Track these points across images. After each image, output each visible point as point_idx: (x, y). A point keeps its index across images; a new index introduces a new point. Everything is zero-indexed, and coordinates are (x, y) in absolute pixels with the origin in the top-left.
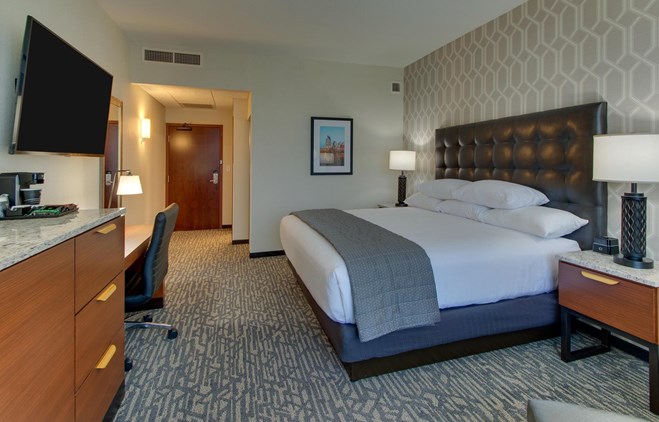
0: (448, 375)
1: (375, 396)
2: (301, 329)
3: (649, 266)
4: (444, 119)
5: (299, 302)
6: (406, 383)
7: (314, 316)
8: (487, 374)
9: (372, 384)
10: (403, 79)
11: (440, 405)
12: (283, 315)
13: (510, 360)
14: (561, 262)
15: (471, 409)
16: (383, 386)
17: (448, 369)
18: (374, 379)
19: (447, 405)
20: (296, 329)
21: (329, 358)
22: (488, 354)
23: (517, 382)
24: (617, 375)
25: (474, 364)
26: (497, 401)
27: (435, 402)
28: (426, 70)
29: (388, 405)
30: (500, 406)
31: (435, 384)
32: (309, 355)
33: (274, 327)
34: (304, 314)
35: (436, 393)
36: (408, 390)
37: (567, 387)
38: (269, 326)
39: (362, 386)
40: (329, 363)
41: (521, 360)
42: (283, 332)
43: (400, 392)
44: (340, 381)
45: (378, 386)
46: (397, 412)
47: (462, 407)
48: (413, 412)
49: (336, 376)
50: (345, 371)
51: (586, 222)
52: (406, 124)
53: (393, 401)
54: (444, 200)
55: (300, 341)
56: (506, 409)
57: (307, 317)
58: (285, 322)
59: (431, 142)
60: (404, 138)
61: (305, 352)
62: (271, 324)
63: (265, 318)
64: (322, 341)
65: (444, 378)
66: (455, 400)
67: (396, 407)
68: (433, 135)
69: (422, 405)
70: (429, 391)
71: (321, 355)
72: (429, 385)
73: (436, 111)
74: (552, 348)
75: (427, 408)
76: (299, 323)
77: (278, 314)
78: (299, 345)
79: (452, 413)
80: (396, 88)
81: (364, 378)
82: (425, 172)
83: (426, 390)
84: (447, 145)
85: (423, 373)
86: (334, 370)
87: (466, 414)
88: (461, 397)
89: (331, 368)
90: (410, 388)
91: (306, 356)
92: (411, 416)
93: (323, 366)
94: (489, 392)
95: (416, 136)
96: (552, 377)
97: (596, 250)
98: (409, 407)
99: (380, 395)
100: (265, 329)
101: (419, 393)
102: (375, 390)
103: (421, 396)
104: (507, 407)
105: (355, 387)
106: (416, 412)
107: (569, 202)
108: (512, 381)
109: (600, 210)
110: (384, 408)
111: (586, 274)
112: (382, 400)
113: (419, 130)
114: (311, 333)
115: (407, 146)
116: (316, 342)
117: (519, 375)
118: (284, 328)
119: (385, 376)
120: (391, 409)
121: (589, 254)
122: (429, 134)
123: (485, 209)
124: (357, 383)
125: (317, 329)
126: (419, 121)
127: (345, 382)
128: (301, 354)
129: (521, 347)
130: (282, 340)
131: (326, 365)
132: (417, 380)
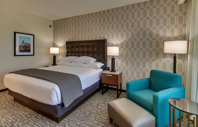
0: (83, 108)
1: (67, 123)
2: (28, 117)
3: (115, 71)
4: (68, 39)
5: (20, 108)
6: (74, 115)
7: (31, 110)
8: (91, 104)
9: (65, 120)
10: (53, 24)
11: (85, 116)
12: (15, 115)
13: (94, 99)
14: (102, 73)
15: (91, 113)
16: (68, 119)
17: (83, 107)
18: (65, 119)
19: (86, 115)
20: (25, 118)
21: (46, 121)
22: (89, 99)
23: (97, 103)
24: (111, 94)
25: (87, 103)
26: (95, 108)
27: (84, 116)
28: (62, 23)
29: (72, 123)
30: (96, 109)
31: (81, 112)
32: (37, 124)
33: (13, 122)
34: (26, 111)
35: (82, 114)
36: (76, 117)
37: (105, 99)
38: (10, 122)
39: (62, 123)
40: (47, 122)
41: (95, 98)
42: (19, 121)
43: (74, 118)
44: (54, 125)
45: (67, 120)
46: (76, 123)
47: (89, 114)
48: (79, 121)
49: (52, 125)
50: (54, 122)
51: (104, 64)
52: (54, 39)
53: (73, 122)
54: (71, 62)
55: (30, 121)
56: (98, 109)
57: (28, 112)
58: (18, 118)
59: (64, 45)
60: (53, 43)
61: (34, 123)
62: (10, 121)
63: (5, 120)
64: (40, 117)
65: (83, 109)
66: (87, 113)
67: (75, 122)
68: (65, 43)
69: (81, 118)
70: (81, 114)
71: (42, 121)
72: (80, 112)
73: (66, 36)
74: (99, 93)
75: (82, 118)
76: (25, 115)
77: (11, 116)
78: (30, 122)
79: (88, 116)
80: (50, 26)
81: (62, 120)
82: (62, 54)
83: (80, 114)
84: (70, 46)
85: (77, 110)
86: (50, 124)
87: (91, 115)
88: (88, 111)
89: (48, 123)
90: (76, 116)
91: (36, 124)
92: (80, 122)
93: (45, 124)
94: (93, 107)
95: (58, 43)
96: (102, 99)
97: (107, 70)
98: (78, 120)
99: (69, 122)
100: (8, 124)
101: (79, 116)
102: (67, 122)
103: (80, 116)
104: (98, 108)
105: (60, 124)
106: (80, 120)
107: (100, 60)
108: (96, 103)
109: (106, 61)
110: (72, 125)
111: (107, 75)
112: (70, 123)
113: (59, 41)
114: (33, 117)
115: (54, 46)
116: (38, 118)
117: (97, 101)
118: (19, 120)
119: (68, 116)
120: (73, 124)
121: (105, 71)
122: (63, 43)
123: (84, 64)
124: (60, 123)
125: (35, 114)
126: (59, 38)
127: (56, 124)
128: (33, 125)
129: (94, 95)
130: (20, 124)
131: (46, 124)
132: (77, 113)
